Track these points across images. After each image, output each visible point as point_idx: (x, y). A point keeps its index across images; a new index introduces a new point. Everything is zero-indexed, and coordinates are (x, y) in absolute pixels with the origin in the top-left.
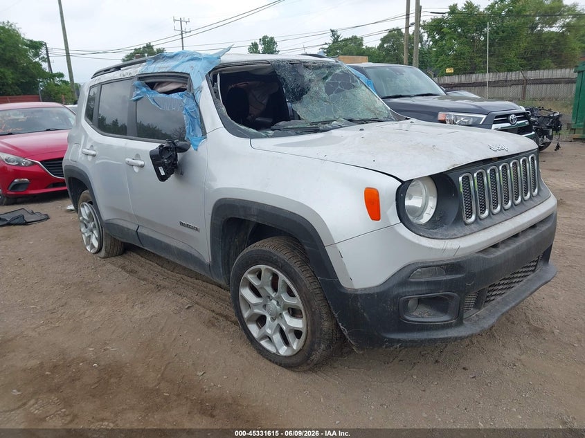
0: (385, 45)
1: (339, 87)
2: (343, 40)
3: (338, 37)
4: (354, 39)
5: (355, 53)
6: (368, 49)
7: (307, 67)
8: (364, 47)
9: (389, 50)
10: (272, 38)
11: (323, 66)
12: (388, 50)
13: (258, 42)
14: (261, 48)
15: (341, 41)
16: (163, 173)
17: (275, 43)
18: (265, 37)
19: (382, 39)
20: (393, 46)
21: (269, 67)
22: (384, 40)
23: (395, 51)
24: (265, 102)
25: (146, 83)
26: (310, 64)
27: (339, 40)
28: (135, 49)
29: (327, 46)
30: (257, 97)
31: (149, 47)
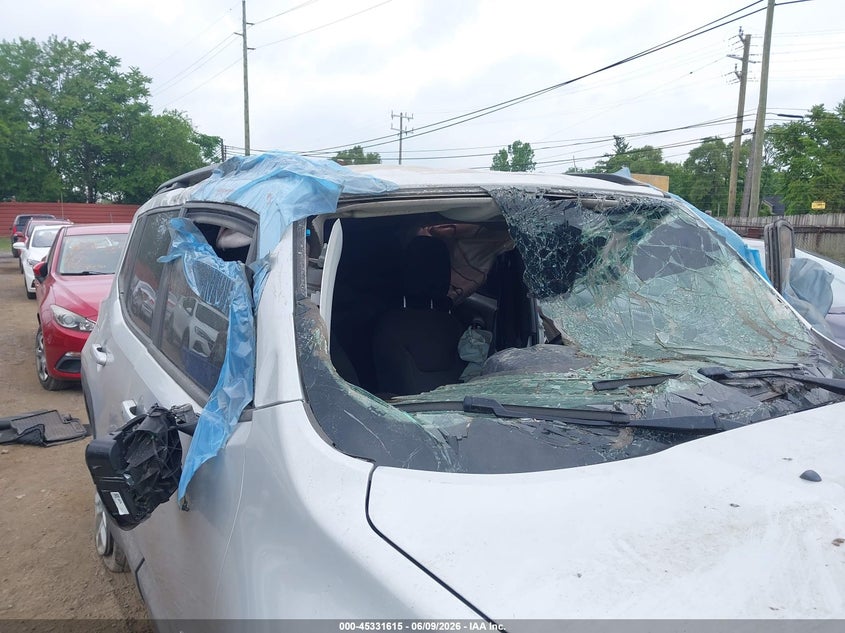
0: (697, 162)
1: (672, 260)
2: (631, 152)
3: (625, 146)
4: (648, 150)
5: (649, 170)
6: (669, 165)
7: (590, 207)
8: (663, 162)
9: (702, 168)
10: (527, 145)
11: (633, 207)
12: (700, 169)
13: (507, 149)
14: (510, 158)
15: (628, 153)
16: (123, 510)
17: (531, 152)
18: (517, 144)
19: (692, 153)
20: (709, 162)
21: (488, 204)
22: (695, 154)
23: (711, 169)
24: (486, 267)
25: (196, 223)
26: (599, 199)
27: (626, 151)
28: (339, 152)
29: (607, 159)
30: (470, 257)
31: (358, 150)
